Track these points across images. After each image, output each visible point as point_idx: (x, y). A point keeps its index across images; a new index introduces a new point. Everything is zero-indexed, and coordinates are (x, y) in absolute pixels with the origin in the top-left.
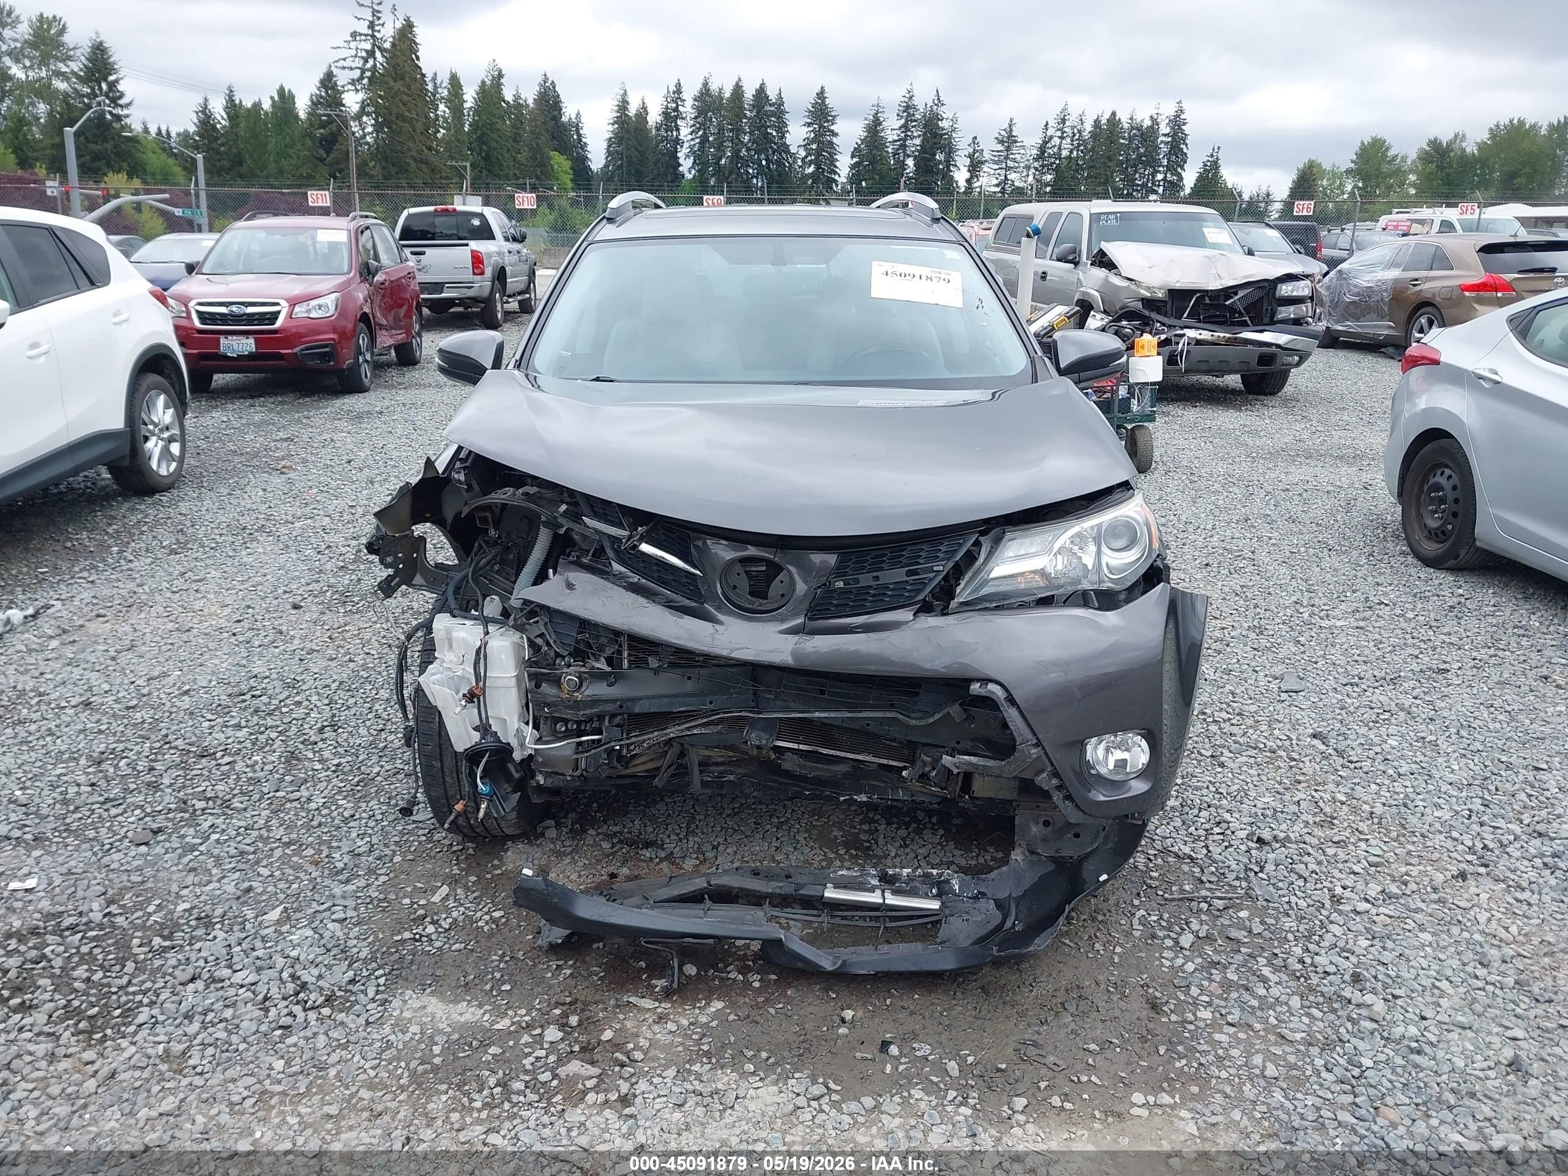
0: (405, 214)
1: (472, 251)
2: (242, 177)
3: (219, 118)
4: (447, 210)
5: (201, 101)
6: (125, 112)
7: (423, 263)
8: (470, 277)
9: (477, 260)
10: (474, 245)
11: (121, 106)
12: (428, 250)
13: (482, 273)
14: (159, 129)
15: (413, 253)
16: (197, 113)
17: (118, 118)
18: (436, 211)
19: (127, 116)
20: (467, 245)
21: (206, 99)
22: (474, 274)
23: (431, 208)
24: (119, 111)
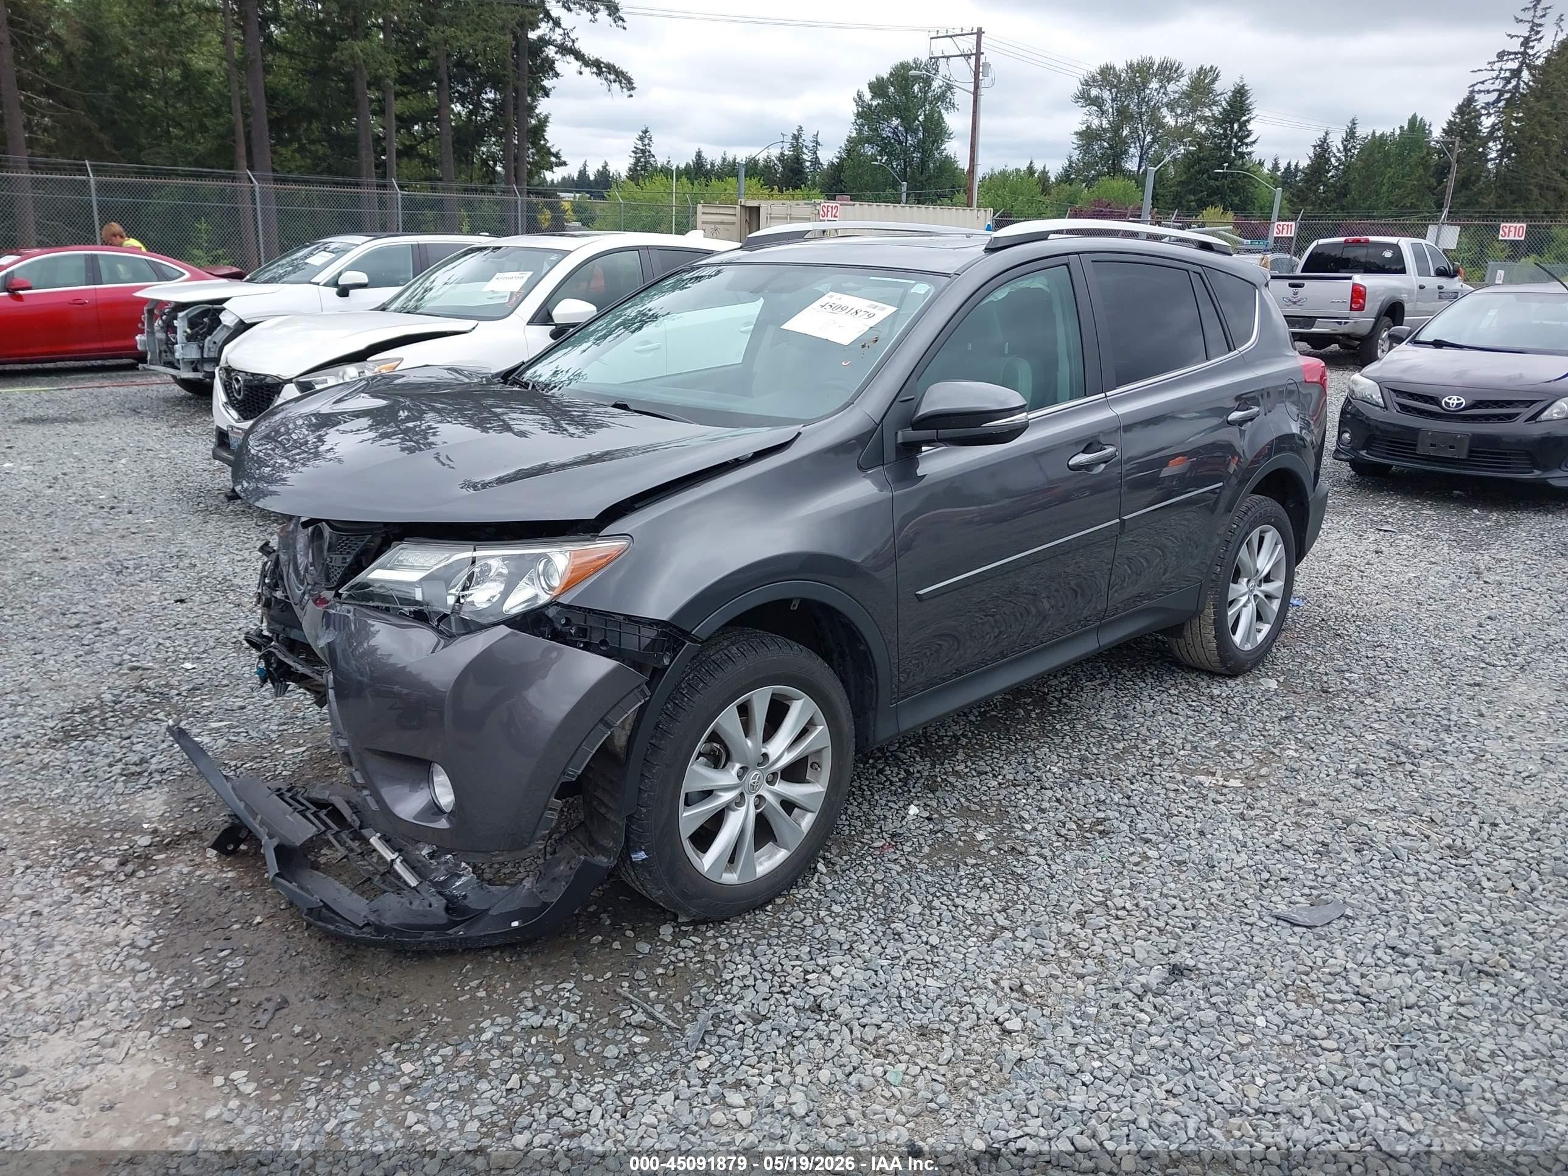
0: (1314, 244)
1: (1354, 285)
2: (1343, 208)
3: (1335, 150)
4: (1359, 241)
5: (1322, 135)
6: (1250, 149)
7: (1299, 296)
8: (1345, 311)
9: (1358, 295)
10: (1358, 278)
11: (1247, 144)
12: (1307, 283)
13: (1361, 308)
14: (1289, 164)
15: (1291, 285)
16: (1315, 147)
17: (1242, 155)
18: (1346, 241)
19: (1250, 154)
20: (1350, 278)
21: (1327, 134)
22: (1352, 309)
23: (1343, 239)
24: (1244, 149)
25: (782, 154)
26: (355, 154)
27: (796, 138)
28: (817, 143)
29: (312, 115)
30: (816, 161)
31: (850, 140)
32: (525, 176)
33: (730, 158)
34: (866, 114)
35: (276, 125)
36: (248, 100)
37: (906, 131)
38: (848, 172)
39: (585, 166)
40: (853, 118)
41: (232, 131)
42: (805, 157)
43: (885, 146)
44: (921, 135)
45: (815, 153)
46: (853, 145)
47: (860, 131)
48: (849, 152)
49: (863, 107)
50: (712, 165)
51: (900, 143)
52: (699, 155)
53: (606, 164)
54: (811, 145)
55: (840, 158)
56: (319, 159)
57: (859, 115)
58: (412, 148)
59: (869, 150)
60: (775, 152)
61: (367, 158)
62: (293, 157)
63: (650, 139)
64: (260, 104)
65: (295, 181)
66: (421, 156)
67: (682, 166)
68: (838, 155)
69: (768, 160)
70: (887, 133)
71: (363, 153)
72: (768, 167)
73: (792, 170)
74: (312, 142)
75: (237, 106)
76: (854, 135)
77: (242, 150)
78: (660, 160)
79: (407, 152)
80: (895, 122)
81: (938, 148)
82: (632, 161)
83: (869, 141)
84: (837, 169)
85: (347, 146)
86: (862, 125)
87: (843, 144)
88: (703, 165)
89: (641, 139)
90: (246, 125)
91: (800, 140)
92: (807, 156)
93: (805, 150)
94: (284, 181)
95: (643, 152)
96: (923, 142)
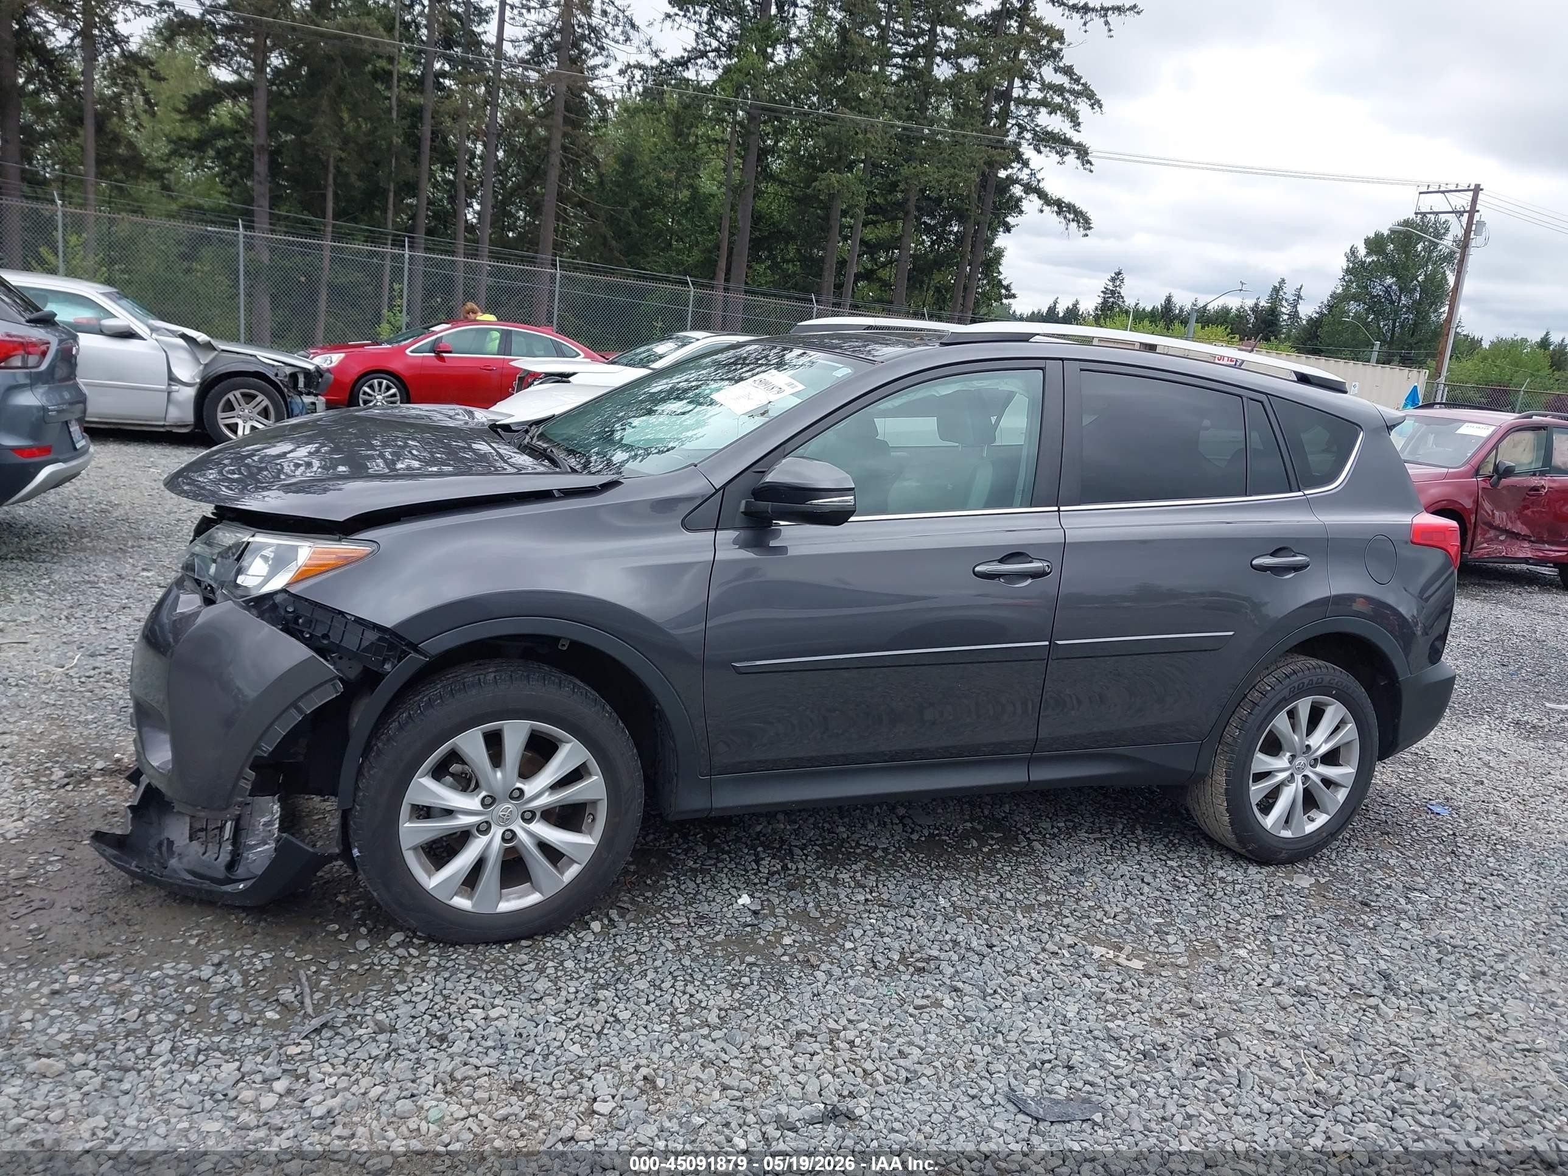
25: (1256, 305)
26: (819, 275)
27: (1276, 290)
28: (1299, 297)
29: (790, 237)
30: (1294, 315)
31: (1334, 296)
32: (971, 305)
33: (1201, 304)
34: (1357, 271)
35: (756, 245)
36: (736, 221)
37: (1401, 290)
38: (1326, 328)
39: (1055, 303)
40: (1341, 275)
41: (718, 247)
42: (1283, 310)
43: (1375, 306)
44: (1417, 295)
45: (1295, 306)
46: (1336, 303)
47: (1346, 288)
48: (1330, 307)
49: (1354, 263)
50: (1181, 310)
51: (1392, 302)
52: (1169, 300)
53: (1077, 303)
54: (1291, 298)
55: (1321, 314)
56: (789, 276)
57: (1348, 271)
58: (872, 272)
59: (1353, 307)
60: (1250, 303)
61: (829, 279)
62: (764, 273)
63: (1122, 281)
64: (745, 224)
65: (764, 295)
66: (880, 280)
67: (1149, 309)
68: (1318, 310)
69: (1241, 309)
70: (1378, 290)
71: (826, 274)
72: (1241, 316)
73: (1264, 321)
74: (784, 261)
75: (726, 224)
76: (1339, 291)
77: (722, 264)
78: (1130, 302)
79: (868, 275)
80: (1389, 280)
81: (1436, 311)
82: (1100, 300)
83: (1355, 298)
84: (1315, 324)
85: (814, 266)
86: (1350, 281)
87: (1325, 298)
88: (1171, 310)
89: (1113, 280)
90: (731, 243)
91: (1281, 293)
92: (1285, 309)
93: (1284, 303)
94: (754, 293)
95: (1113, 292)
96: (1419, 302)
